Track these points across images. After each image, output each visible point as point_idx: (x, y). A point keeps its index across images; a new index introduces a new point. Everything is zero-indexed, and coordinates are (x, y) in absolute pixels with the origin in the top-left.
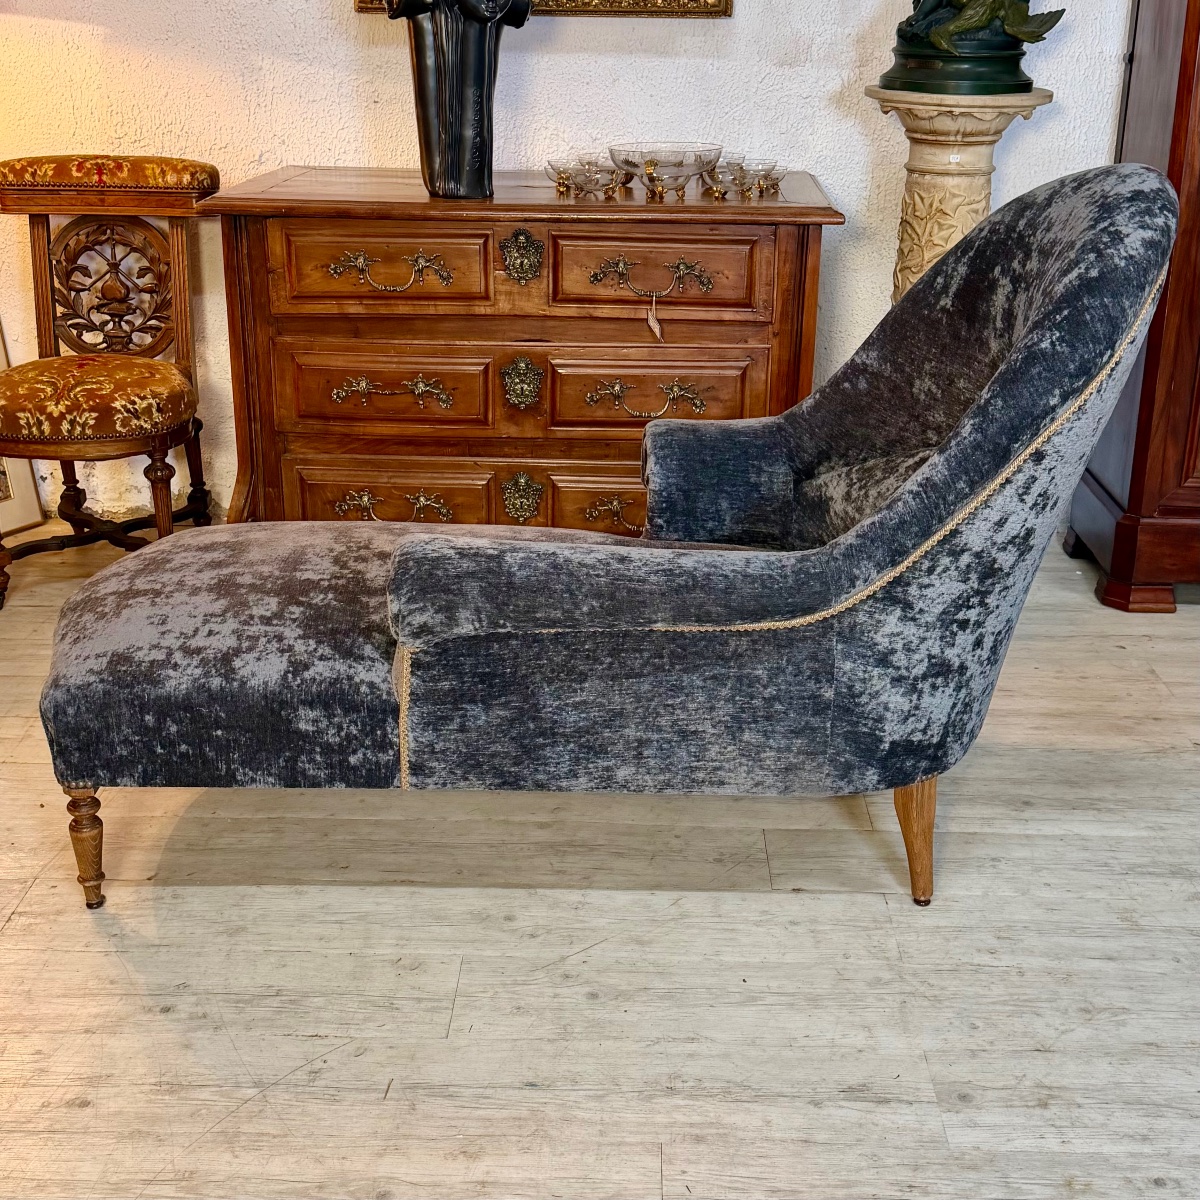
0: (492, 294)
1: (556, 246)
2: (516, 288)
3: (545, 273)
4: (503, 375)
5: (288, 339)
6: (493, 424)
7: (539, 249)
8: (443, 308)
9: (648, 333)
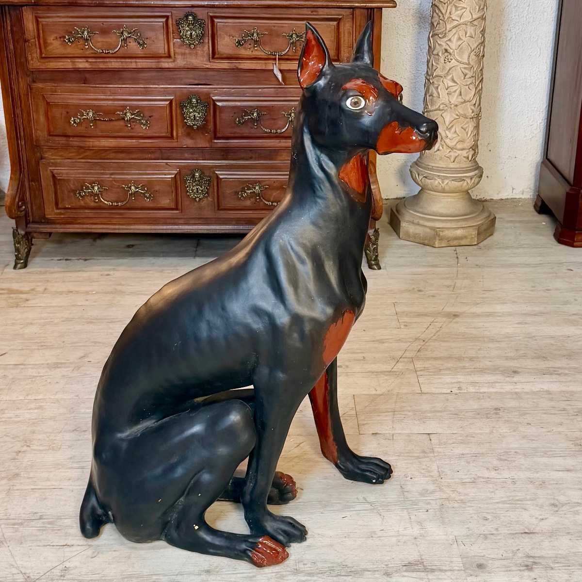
0: (172, 54)
1: (213, 22)
2: (187, 51)
3: (206, 41)
4: (182, 107)
5: (40, 85)
6: (177, 138)
7: (202, 25)
8: (142, 64)
9: (274, 79)
